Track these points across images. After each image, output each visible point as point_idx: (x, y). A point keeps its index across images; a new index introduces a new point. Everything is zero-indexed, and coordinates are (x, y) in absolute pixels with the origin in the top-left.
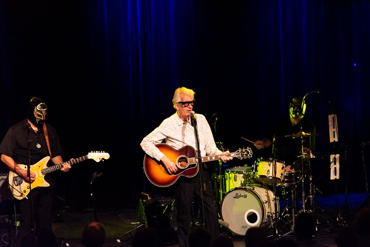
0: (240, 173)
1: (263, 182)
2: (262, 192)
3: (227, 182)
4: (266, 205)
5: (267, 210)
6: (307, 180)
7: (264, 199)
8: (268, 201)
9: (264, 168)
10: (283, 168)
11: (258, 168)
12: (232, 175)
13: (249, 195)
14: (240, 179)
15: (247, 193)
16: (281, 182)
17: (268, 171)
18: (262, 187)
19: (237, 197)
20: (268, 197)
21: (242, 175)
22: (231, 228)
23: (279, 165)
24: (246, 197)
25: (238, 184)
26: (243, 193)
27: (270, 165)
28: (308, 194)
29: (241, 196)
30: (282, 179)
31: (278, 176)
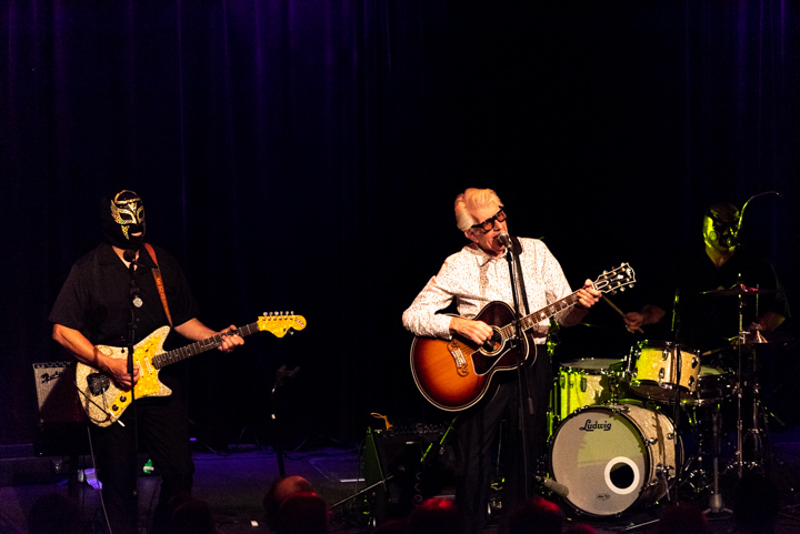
0: (592, 372)
1: (650, 395)
2: (644, 418)
3: (564, 392)
4: (655, 448)
5: (657, 459)
6: (748, 392)
7: (650, 434)
8: (659, 440)
9: (652, 365)
10: (694, 365)
11: (639, 364)
12: (576, 378)
13: (617, 425)
14: (595, 385)
15: (611, 420)
16: (688, 397)
17: (662, 371)
18: (644, 406)
19: (588, 427)
20: (659, 428)
21: (599, 378)
22: (572, 498)
23: (687, 358)
24: (608, 427)
25: (588, 399)
26: (602, 419)
27: (665, 357)
28: (748, 424)
29: (597, 426)
30: (693, 389)
31: (684, 382)
